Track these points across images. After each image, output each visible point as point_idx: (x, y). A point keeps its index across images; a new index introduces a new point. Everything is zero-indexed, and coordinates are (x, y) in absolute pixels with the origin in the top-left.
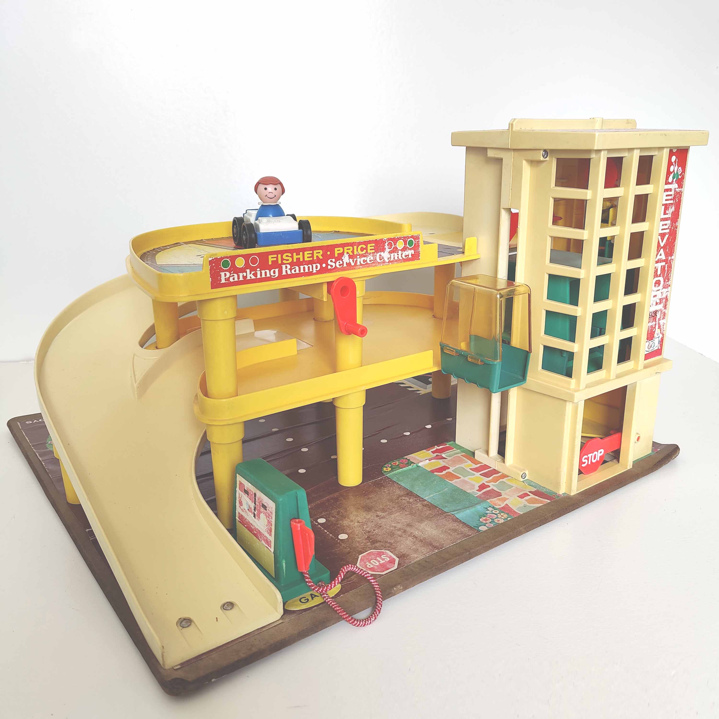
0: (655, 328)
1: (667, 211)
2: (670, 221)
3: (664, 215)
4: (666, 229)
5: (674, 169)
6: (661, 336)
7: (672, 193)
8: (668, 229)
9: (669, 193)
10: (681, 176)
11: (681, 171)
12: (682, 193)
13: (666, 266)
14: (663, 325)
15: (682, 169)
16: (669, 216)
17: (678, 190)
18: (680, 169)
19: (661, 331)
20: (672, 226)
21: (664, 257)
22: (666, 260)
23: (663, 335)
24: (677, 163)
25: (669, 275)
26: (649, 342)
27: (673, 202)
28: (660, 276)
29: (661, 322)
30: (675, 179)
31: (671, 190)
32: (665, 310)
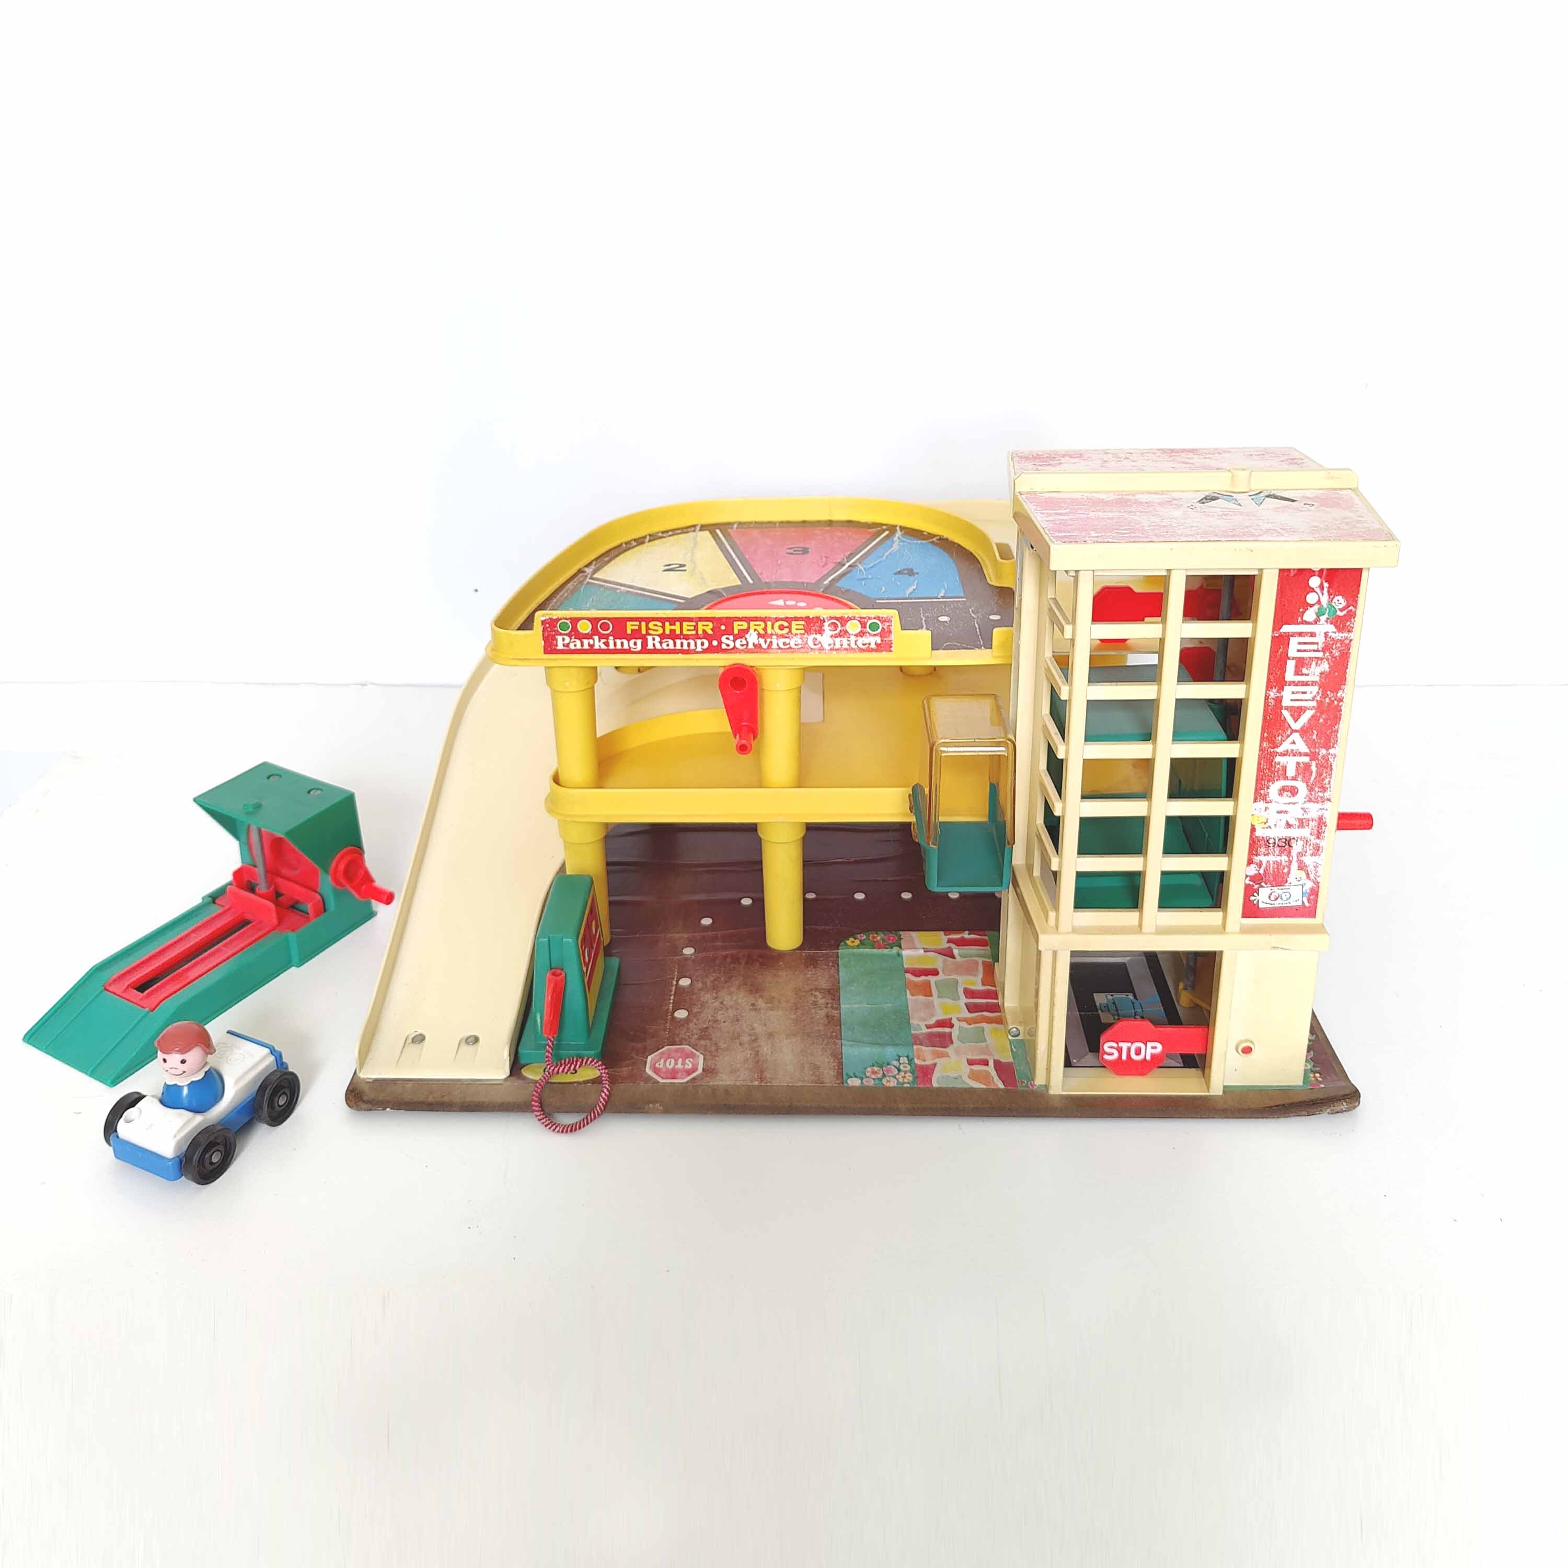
0: (1289, 866)
1: (1304, 670)
2: (1317, 687)
3: (1294, 676)
4: (1307, 700)
5: (1319, 599)
6: (1311, 884)
7: (1320, 639)
8: (1313, 701)
9: (1307, 639)
10: (1344, 612)
11: (1344, 604)
12: (1351, 641)
13: (1314, 765)
14: (1315, 867)
15: (1347, 600)
16: (1315, 679)
17: (1339, 636)
18: (1338, 601)
19: (1308, 875)
20: (1325, 695)
21: (1304, 748)
22: (1313, 756)
23: (1317, 884)
24: (1326, 590)
25: (1327, 781)
26: (1273, 888)
27: (1324, 655)
28: (1295, 779)
29: (1308, 860)
30: (1326, 616)
31: (1313, 635)
32: (1318, 841)
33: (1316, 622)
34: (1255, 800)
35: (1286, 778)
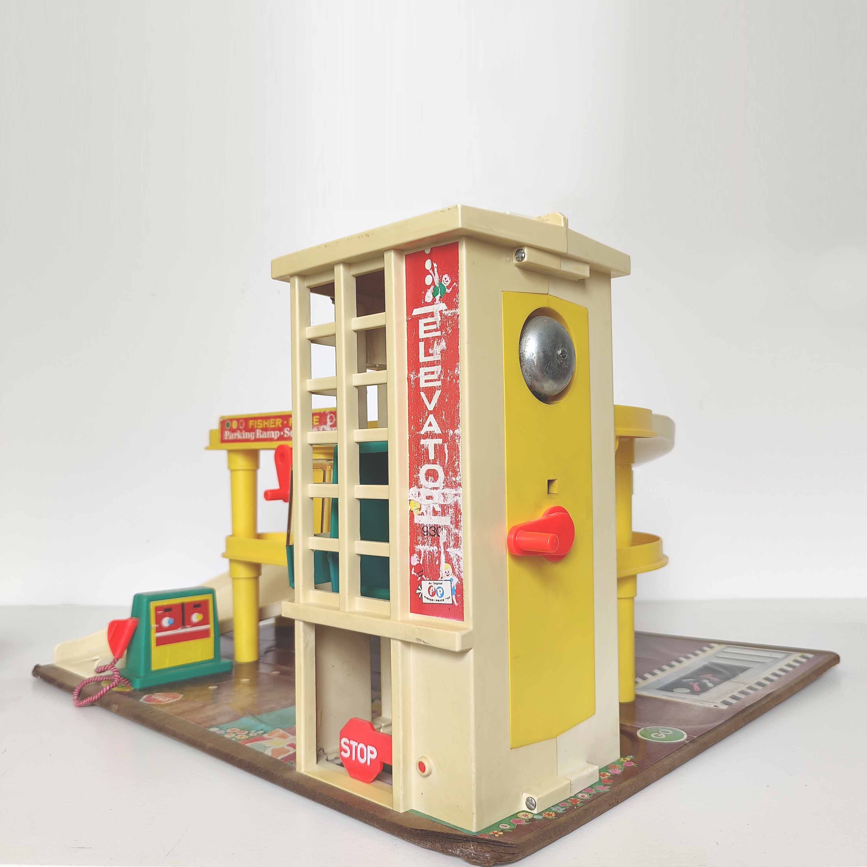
0: (439, 558)
1: (430, 350)
2: (440, 366)
3: (425, 357)
4: (435, 380)
5: (433, 279)
6: (456, 580)
7: (438, 318)
8: (439, 380)
9: (430, 320)
10: (451, 289)
11: (450, 281)
12: (458, 317)
13: (446, 447)
14: (458, 560)
15: (451, 278)
16: (437, 357)
17: (449, 313)
18: (445, 279)
19: (453, 569)
20: (446, 375)
21: (438, 431)
22: (444, 436)
23: (461, 580)
24: (436, 270)
25: (456, 465)
26: (431, 582)
27: (442, 334)
28: (434, 462)
29: (452, 551)
30: (439, 295)
31: (432, 315)
32: (457, 531)
33: (433, 302)
34: (411, 486)
35: (429, 462)
